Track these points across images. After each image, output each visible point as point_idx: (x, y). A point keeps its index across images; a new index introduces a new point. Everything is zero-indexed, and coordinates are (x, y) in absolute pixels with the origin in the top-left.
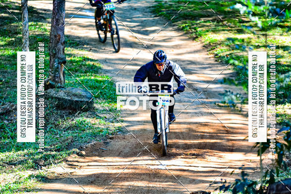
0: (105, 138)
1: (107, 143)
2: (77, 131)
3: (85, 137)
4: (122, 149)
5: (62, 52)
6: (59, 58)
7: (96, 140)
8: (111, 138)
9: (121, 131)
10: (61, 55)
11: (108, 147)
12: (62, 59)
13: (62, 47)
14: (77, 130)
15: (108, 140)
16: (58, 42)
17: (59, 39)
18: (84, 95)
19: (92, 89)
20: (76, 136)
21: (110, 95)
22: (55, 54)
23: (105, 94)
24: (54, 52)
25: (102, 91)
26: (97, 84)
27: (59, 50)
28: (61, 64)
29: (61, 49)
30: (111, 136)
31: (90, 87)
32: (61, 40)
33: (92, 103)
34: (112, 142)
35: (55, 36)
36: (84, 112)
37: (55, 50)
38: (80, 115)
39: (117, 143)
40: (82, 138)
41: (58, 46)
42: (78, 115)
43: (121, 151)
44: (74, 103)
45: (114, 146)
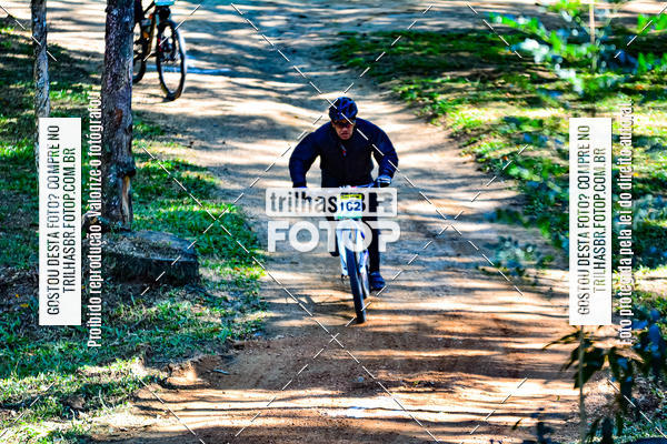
0: (224, 347)
1: (230, 358)
2: (159, 331)
3: (179, 345)
4: (262, 372)
5: (125, 151)
6: (118, 163)
7: (204, 352)
8: (237, 347)
9: (260, 330)
10: (123, 158)
11: (231, 368)
12: (126, 166)
13: (126, 138)
14: (161, 328)
15: (232, 352)
16: (117, 127)
17: (120, 120)
18: (175, 247)
19: (195, 235)
20: (158, 343)
22: (110, 154)
23: (224, 245)
24: (108, 150)
26: (205, 222)
27: (119, 145)
28: (123, 178)
29: (124, 143)
30: (237, 342)
31: (190, 230)
32: (123, 121)
33: (195, 266)
34: (242, 356)
35: (111, 113)
36: (175, 286)
37: (111, 144)
38: (167, 294)
39: (252, 359)
40: (173, 346)
41: (118, 137)
42: (163, 293)
43: (262, 377)
44: (154, 266)
45: (245, 365)
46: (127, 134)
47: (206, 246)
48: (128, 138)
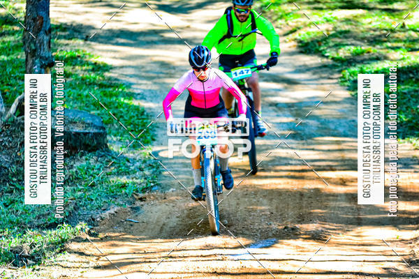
0: (131, 199)
1: (137, 209)
2: (80, 187)
3: (97, 199)
4: (163, 220)
5: (46, 47)
6: (41, 58)
7: (118, 205)
8: (141, 199)
9: (157, 185)
10: (45, 52)
11: (140, 217)
12: (47, 59)
13: (46, 38)
14: (81, 185)
15: (138, 203)
16: (39, 30)
17: (42, 25)
18: (88, 122)
19: (98, 109)
20: (81, 198)
21: (131, 118)
22: (35, 51)
23: (121, 117)
24: (33, 48)
25: (115, 112)
26: (105, 98)
27: (42, 43)
28: (45, 69)
29: (45, 42)
30: (141, 195)
31: (94, 105)
32: (44, 25)
33: (103, 135)
34: (146, 207)
35: (34, 19)
36: (90, 152)
37: (35, 44)
38: (84, 158)
39: (155, 209)
40: (92, 200)
41: (41, 37)
42: (81, 157)
43: (164, 225)
44: (73, 137)
45: (150, 214)
46: (47, 35)
47: (108, 118)
48: (48, 38)
